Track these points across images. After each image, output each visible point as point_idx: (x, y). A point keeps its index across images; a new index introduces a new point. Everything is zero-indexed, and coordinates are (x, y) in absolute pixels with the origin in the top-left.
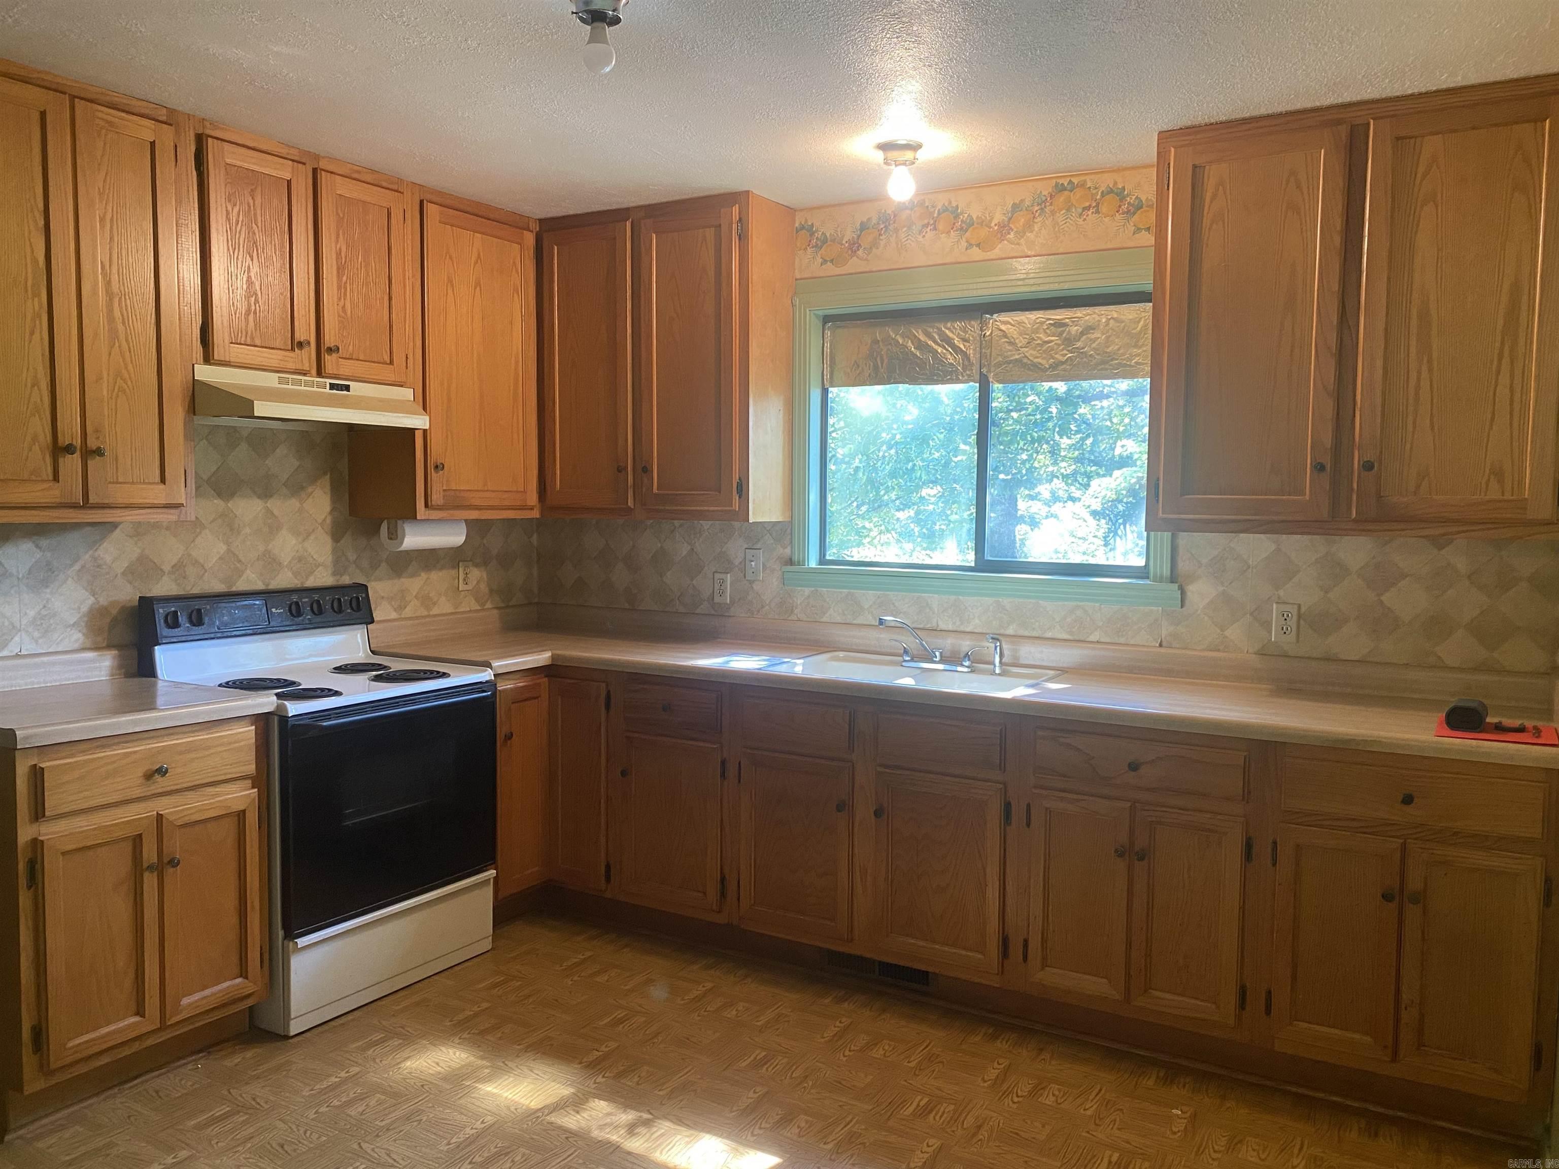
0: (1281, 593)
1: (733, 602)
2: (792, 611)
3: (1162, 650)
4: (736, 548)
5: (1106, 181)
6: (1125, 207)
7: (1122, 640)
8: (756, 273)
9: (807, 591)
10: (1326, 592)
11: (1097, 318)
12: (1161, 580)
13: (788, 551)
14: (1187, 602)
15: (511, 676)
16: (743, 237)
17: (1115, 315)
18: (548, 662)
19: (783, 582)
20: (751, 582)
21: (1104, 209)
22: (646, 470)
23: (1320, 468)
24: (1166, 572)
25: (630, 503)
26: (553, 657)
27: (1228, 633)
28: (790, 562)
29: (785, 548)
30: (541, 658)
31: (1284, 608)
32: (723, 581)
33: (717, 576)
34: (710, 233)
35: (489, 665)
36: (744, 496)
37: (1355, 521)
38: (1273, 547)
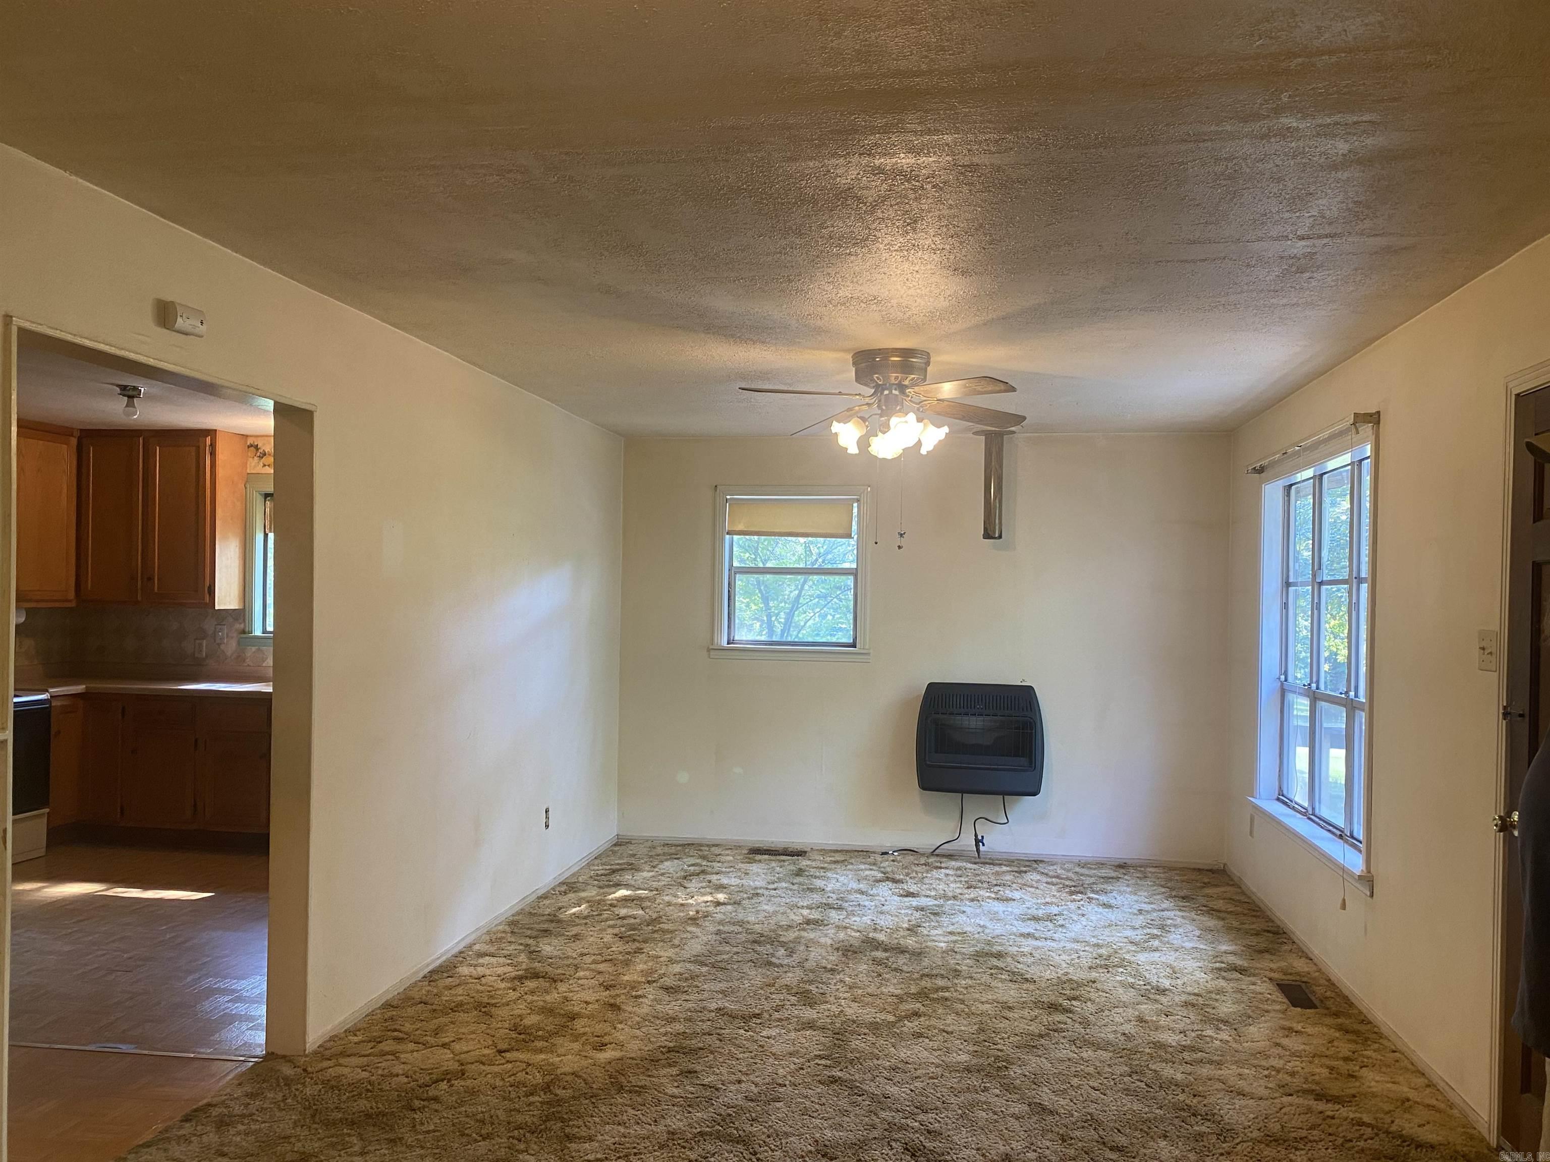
1: (207, 656)
2: (244, 661)
4: (209, 625)
8: (220, 473)
9: (254, 649)
13: (242, 626)
15: (60, 698)
16: (213, 454)
18: (83, 691)
19: (239, 643)
20: (219, 645)
22: (150, 579)
25: (139, 598)
26: (86, 687)
28: (244, 632)
29: (240, 623)
30: (80, 688)
32: (201, 645)
33: (198, 641)
34: (193, 449)
35: (47, 691)
36: (212, 595)
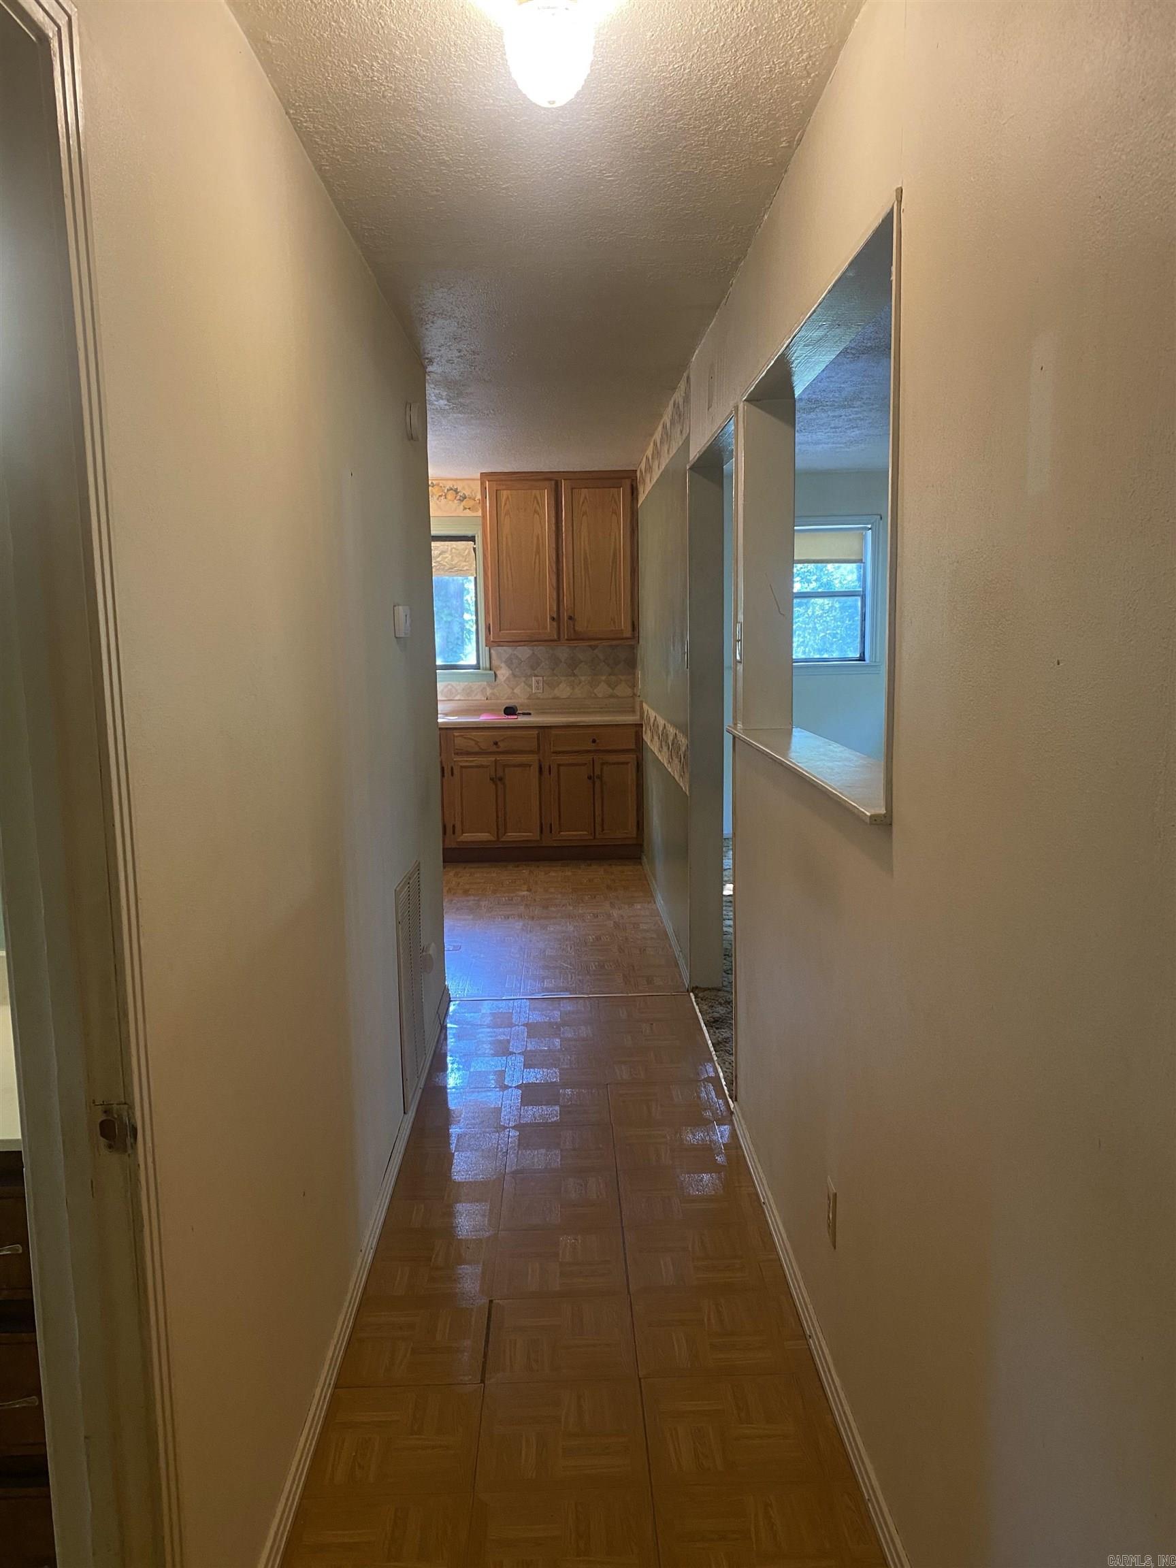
0: (536, 672)
3: (487, 701)
5: (449, 484)
6: (458, 497)
7: (470, 698)
10: (553, 670)
11: (446, 547)
12: (486, 669)
14: (497, 680)
17: (455, 546)
21: (449, 497)
23: (553, 619)
24: (488, 666)
27: (515, 691)
31: (538, 678)
37: (567, 640)
38: (531, 652)
